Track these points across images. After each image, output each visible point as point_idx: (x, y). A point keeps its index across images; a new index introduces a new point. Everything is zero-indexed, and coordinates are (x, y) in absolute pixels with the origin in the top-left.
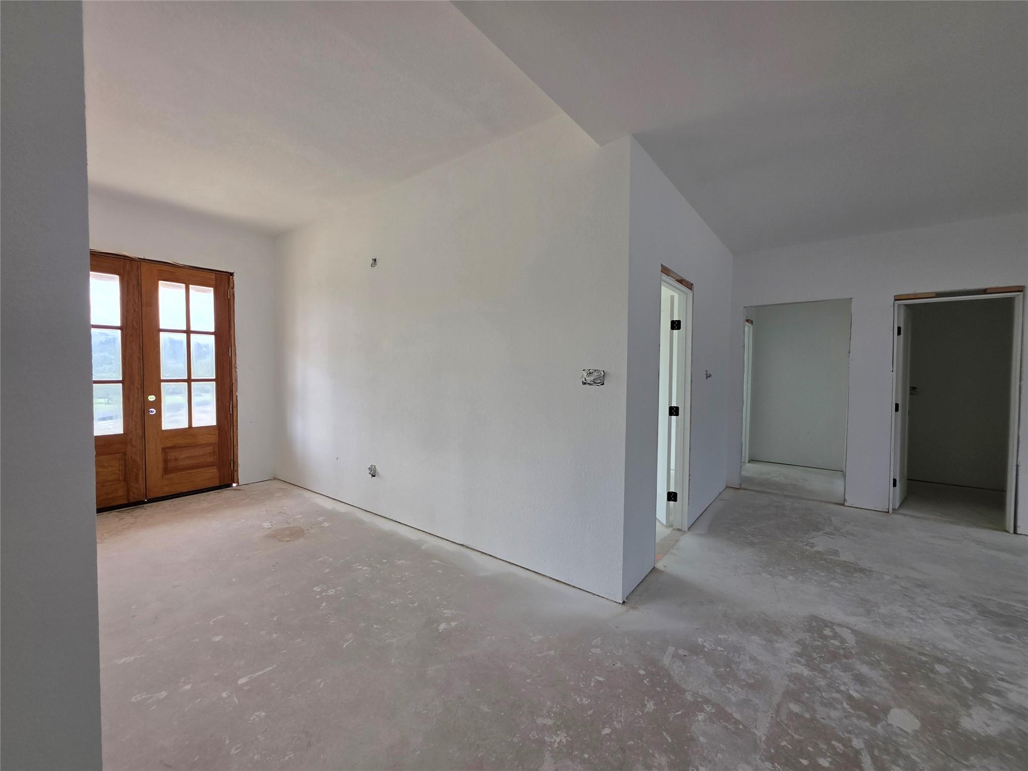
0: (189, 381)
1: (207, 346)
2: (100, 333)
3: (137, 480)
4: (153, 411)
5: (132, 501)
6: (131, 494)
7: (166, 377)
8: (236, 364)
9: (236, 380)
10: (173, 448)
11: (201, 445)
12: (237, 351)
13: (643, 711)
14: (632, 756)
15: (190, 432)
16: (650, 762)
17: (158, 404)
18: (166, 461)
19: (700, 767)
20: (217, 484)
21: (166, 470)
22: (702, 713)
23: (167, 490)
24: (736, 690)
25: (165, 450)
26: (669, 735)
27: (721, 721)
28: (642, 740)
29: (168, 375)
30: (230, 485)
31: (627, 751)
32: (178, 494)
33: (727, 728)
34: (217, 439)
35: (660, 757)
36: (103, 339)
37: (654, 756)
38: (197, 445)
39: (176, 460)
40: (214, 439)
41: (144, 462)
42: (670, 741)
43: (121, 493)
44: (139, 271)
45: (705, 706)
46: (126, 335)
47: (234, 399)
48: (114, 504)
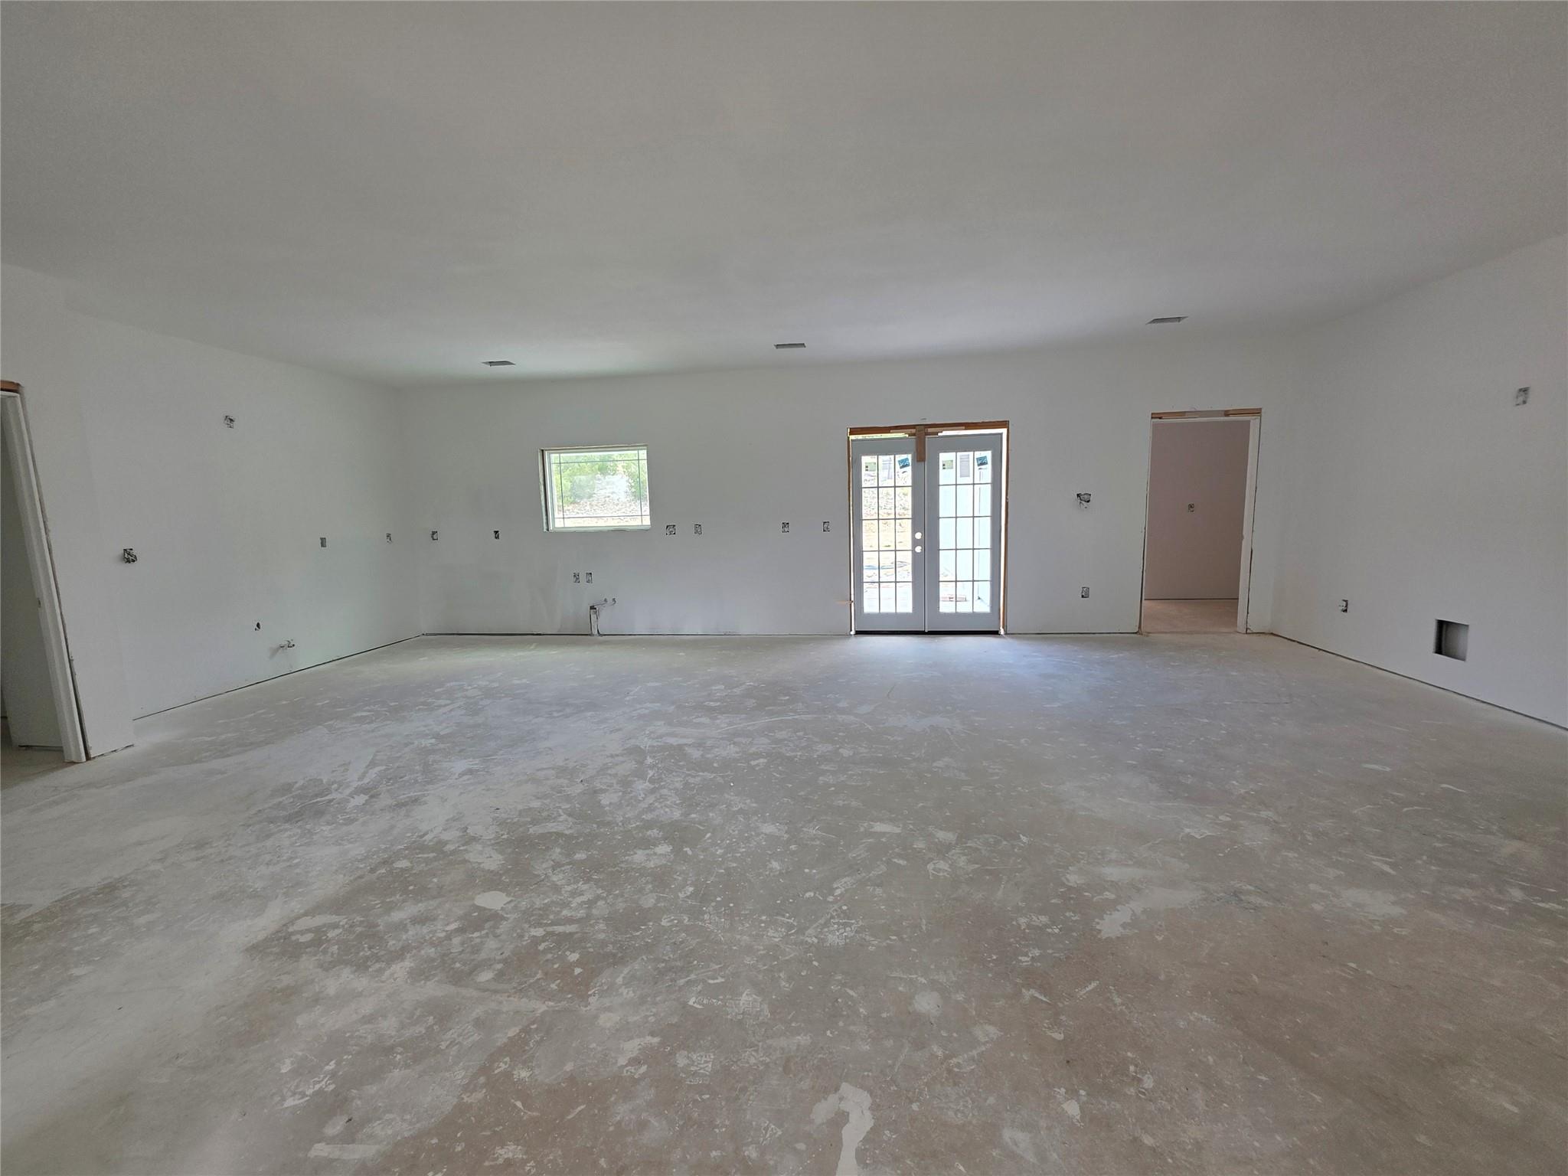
13: (524, 1162)
14: (629, 1153)
16: (632, 1125)
19: (619, 1065)
22: (515, 1072)
24: (455, 1036)
26: (571, 1110)
27: (527, 1048)
28: (592, 1147)
31: (620, 1163)
33: (539, 1043)
35: (619, 1113)
37: (619, 1122)
42: (582, 1107)
45: (496, 1072)
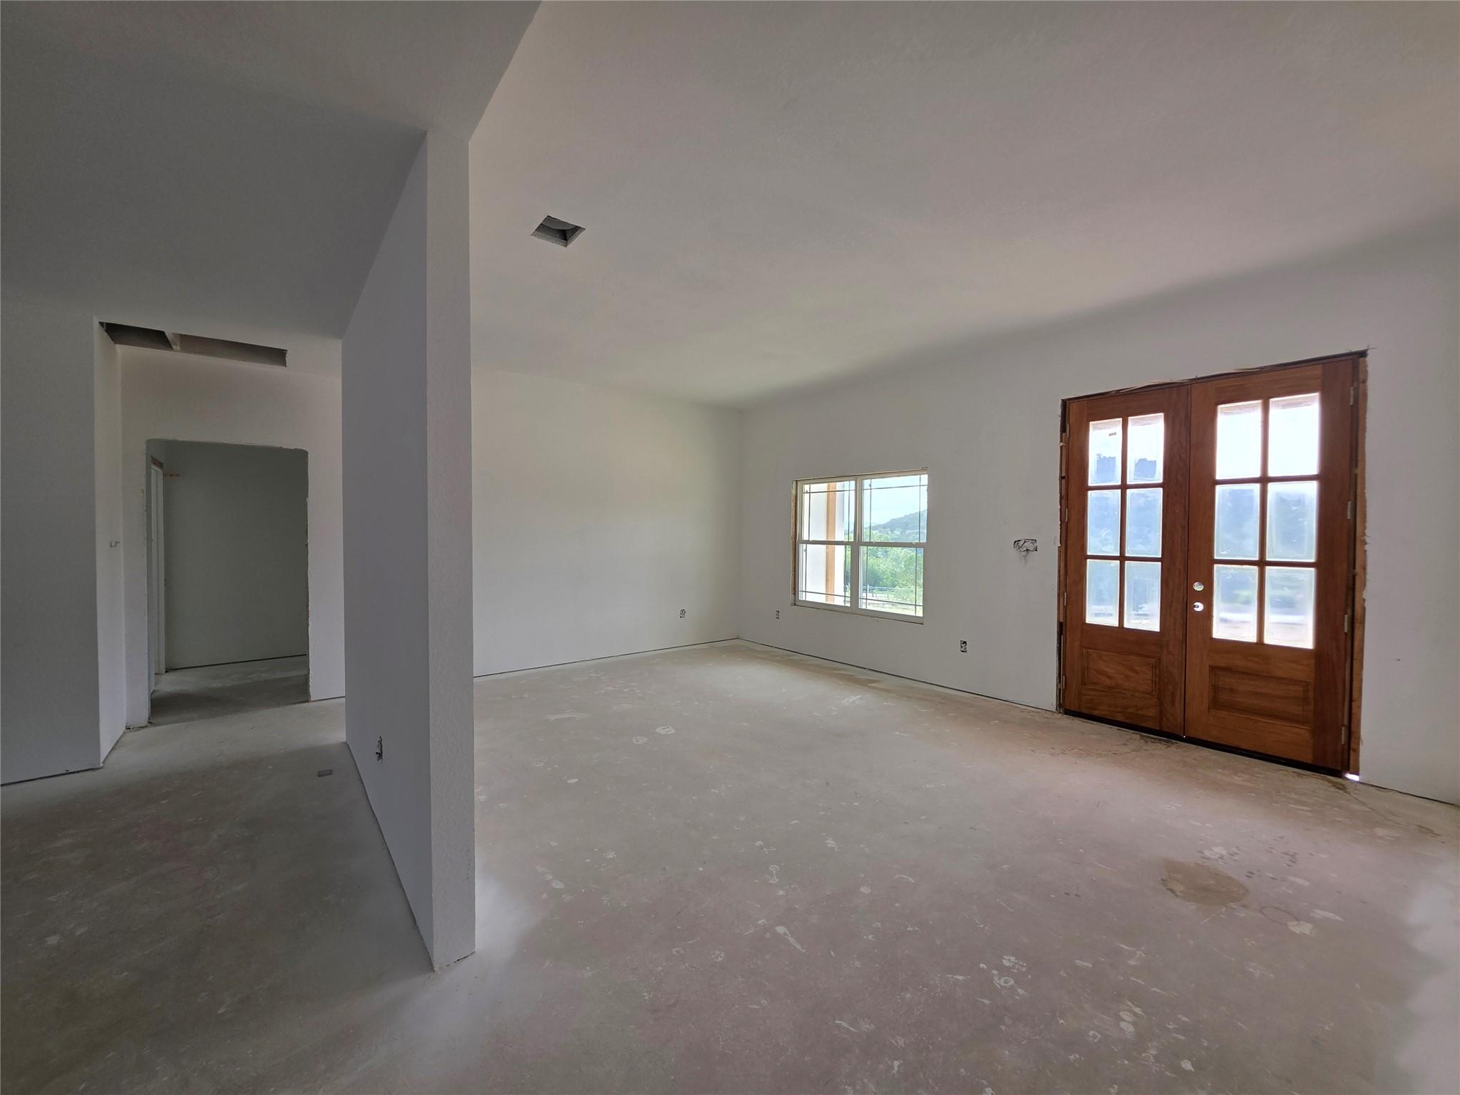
0: (1262, 563)
1: (1300, 501)
2: (1137, 494)
3: (1173, 703)
4: (1199, 607)
5: (1165, 729)
6: (1164, 719)
7: (1222, 555)
8: (1364, 534)
9: (1364, 568)
10: (1228, 669)
11: (1280, 678)
12: (1368, 509)
15: (1259, 650)
17: (1207, 597)
18: (1215, 689)
20: (1308, 758)
21: (1215, 704)
23: (1213, 735)
25: (1214, 669)
29: (1225, 553)
30: (1338, 773)
32: (1231, 747)
34: (1313, 675)
36: (1142, 501)
38: (1271, 677)
39: (1232, 691)
40: (1304, 673)
41: (1183, 678)
43: (1152, 712)
44: (1189, 399)
46: (1168, 496)
47: (1358, 606)
48: (1144, 725)
